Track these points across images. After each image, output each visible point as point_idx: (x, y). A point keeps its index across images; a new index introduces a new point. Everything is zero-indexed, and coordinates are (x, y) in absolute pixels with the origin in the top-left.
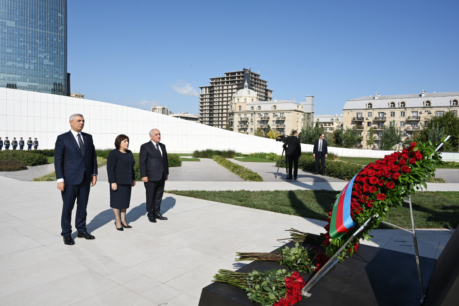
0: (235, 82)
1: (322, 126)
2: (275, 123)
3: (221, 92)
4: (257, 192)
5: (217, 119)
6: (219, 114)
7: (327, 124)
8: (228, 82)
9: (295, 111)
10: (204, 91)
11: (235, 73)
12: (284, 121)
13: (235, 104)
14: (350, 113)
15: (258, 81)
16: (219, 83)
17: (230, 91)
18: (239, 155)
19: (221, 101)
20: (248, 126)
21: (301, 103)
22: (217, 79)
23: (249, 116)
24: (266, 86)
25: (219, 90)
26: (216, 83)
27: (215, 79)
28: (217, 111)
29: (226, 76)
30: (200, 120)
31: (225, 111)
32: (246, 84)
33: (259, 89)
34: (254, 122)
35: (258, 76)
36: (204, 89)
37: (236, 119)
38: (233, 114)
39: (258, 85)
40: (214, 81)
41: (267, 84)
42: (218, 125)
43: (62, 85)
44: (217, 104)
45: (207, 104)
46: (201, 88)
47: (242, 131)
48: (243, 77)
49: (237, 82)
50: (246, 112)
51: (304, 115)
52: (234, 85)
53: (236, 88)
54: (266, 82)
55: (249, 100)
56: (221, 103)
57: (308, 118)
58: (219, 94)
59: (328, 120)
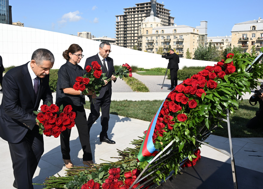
0: (144, 11)
1: (214, 45)
2: (175, 43)
3: (133, 19)
4: (139, 101)
5: (130, 41)
6: (131, 37)
7: (219, 44)
8: (138, 11)
9: (192, 33)
10: (119, 19)
11: (143, 4)
12: (182, 42)
13: (143, 28)
14: (237, 34)
15: (162, 10)
16: (131, 12)
17: (140, 19)
18: (141, 69)
19: (133, 27)
20: (153, 47)
21: (197, 27)
22: (130, 9)
23: (154, 38)
24: (169, 14)
25: (131, 18)
26: (129, 12)
27: (128, 9)
28: (130, 35)
29: (136, 6)
30: (117, 42)
31: (136, 35)
32: (152, 12)
33: (163, 17)
34: (158, 43)
35: (163, 6)
36: (120, 17)
37: (144, 41)
38: (141, 37)
39: (162, 13)
40: (127, 11)
41: (170, 12)
42: (131, 46)
43: (5, 15)
44: (130, 29)
45: (122, 29)
46: (117, 16)
47: (148, 51)
48: (150, 7)
49: (145, 12)
50: (152, 36)
51: (199, 37)
52: (143, 14)
53: (145, 16)
54: (169, 11)
55: (154, 26)
56: (133, 29)
57: (203, 40)
58: (131, 21)
59: (220, 40)
